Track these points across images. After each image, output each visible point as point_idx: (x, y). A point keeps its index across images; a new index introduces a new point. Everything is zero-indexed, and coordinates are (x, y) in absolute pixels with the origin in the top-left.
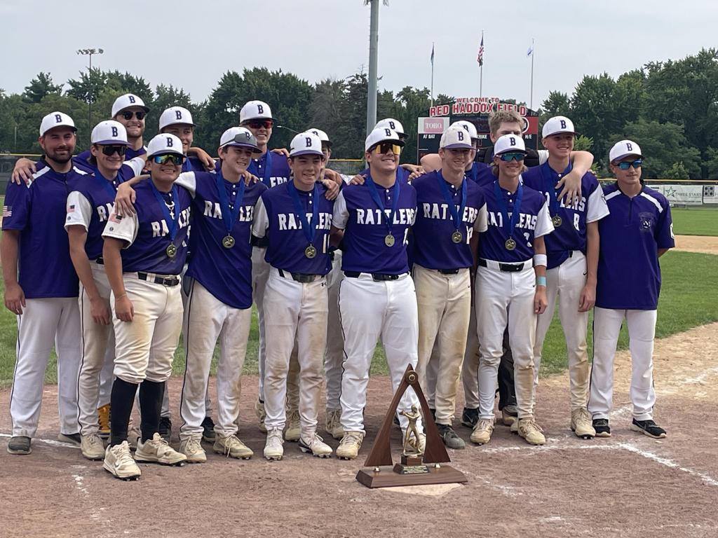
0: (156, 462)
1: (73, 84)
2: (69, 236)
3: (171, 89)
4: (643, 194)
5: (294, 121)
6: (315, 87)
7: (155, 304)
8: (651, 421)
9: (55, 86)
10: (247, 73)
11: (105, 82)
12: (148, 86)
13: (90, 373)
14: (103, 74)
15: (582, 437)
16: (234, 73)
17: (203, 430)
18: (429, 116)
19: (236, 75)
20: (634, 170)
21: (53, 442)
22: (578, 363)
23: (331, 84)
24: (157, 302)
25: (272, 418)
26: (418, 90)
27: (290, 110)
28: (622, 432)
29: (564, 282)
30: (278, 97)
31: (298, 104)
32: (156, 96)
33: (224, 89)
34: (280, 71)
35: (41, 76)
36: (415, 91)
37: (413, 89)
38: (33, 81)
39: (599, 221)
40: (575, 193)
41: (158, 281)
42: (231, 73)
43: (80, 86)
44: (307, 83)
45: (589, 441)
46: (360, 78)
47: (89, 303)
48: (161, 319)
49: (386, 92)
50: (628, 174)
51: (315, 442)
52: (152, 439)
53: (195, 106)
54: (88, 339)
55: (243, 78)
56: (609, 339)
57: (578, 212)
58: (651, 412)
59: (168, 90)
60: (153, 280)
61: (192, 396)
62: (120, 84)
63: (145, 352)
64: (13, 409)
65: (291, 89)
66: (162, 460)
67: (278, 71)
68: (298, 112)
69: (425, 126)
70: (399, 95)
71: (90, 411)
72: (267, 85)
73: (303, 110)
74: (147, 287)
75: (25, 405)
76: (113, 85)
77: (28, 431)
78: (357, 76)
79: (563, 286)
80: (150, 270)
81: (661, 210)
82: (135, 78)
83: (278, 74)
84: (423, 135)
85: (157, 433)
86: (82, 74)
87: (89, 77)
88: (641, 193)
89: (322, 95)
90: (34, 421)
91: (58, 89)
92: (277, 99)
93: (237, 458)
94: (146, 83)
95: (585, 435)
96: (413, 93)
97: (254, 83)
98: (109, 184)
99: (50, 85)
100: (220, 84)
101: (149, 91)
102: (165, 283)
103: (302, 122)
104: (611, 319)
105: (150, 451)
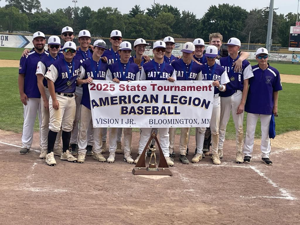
0: (67, 160)
1: (148, 10)
2: (37, 78)
3: (188, 12)
4: (268, 69)
5: (239, 27)
6: (249, 12)
7: (64, 104)
8: (267, 158)
9: (141, 11)
10: (220, 6)
11: (161, 9)
12: (179, 11)
13: (44, 127)
14: (161, 6)
15: (237, 162)
16: (214, 6)
17: (86, 151)
18: (295, 26)
19: (215, 6)
20: (264, 60)
21: (38, 151)
22: (239, 134)
23: (257, 11)
24: (64, 103)
25: (111, 147)
26: (295, 14)
27: (237, 22)
28: (256, 162)
29: (234, 102)
30: (233, 16)
31: (241, 19)
32: (182, 15)
33: (209, 13)
34: (234, 5)
35: (136, 6)
36: (294, 15)
37: (293, 14)
38: (133, 8)
39: (249, 79)
40: (240, 67)
41: (65, 95)
42: (213, 6)
43: (151, 11)
44: (245, 10)
45: (239, 164)
46: (268, 8)
47: (43, 102)
48: (66, 109)
49: (281, 15)
50: (262, 61)
51: (128, 158)
52: (66, 152)
53: (198, 19)
54: (43, 115)
55: (218, 8)
56: (251, 125)
57: (240, 74)
58: (268, 155)
59: (187, 13)
60: (63, 95)
61: (82, 138)
62: (167, 10)
63: (59, 121)
64: (23, 138)
65: (238, 13)
66: (69, 160)
67: (233, 5)
68: (241, 23)
69: (293, 30)
70: (286, 16)
71: (44, 141)
72: (228, 11)
73: (243, 22)
74: (61, 97)
75: (26, 137)
76: (165, 10)
77: (27, 146)
78: (267, 8)
79: (233, 103)
80: (62, 92)
81: (275, 75)
82: (174, 7)
83: (233, 6)
84: (292, 34)
85: (68, 150)
86: (152, 6)
87: (155, 7)
88: (267, 68)
89: (251, 16)
90: (30, 143)
91: (143, 12)
92: (232, 17)
93: (100, 161)
94: (178, 10)
95: (238, 162)
96: (293, 15)
97: (223, 10)
98: (53, 60)
99: (139, 10)
100: (208, 10)
101: (179, 13)
102: (68, 96)
103: (243, 27)
104: (252, 118)
105: (65, 156)
